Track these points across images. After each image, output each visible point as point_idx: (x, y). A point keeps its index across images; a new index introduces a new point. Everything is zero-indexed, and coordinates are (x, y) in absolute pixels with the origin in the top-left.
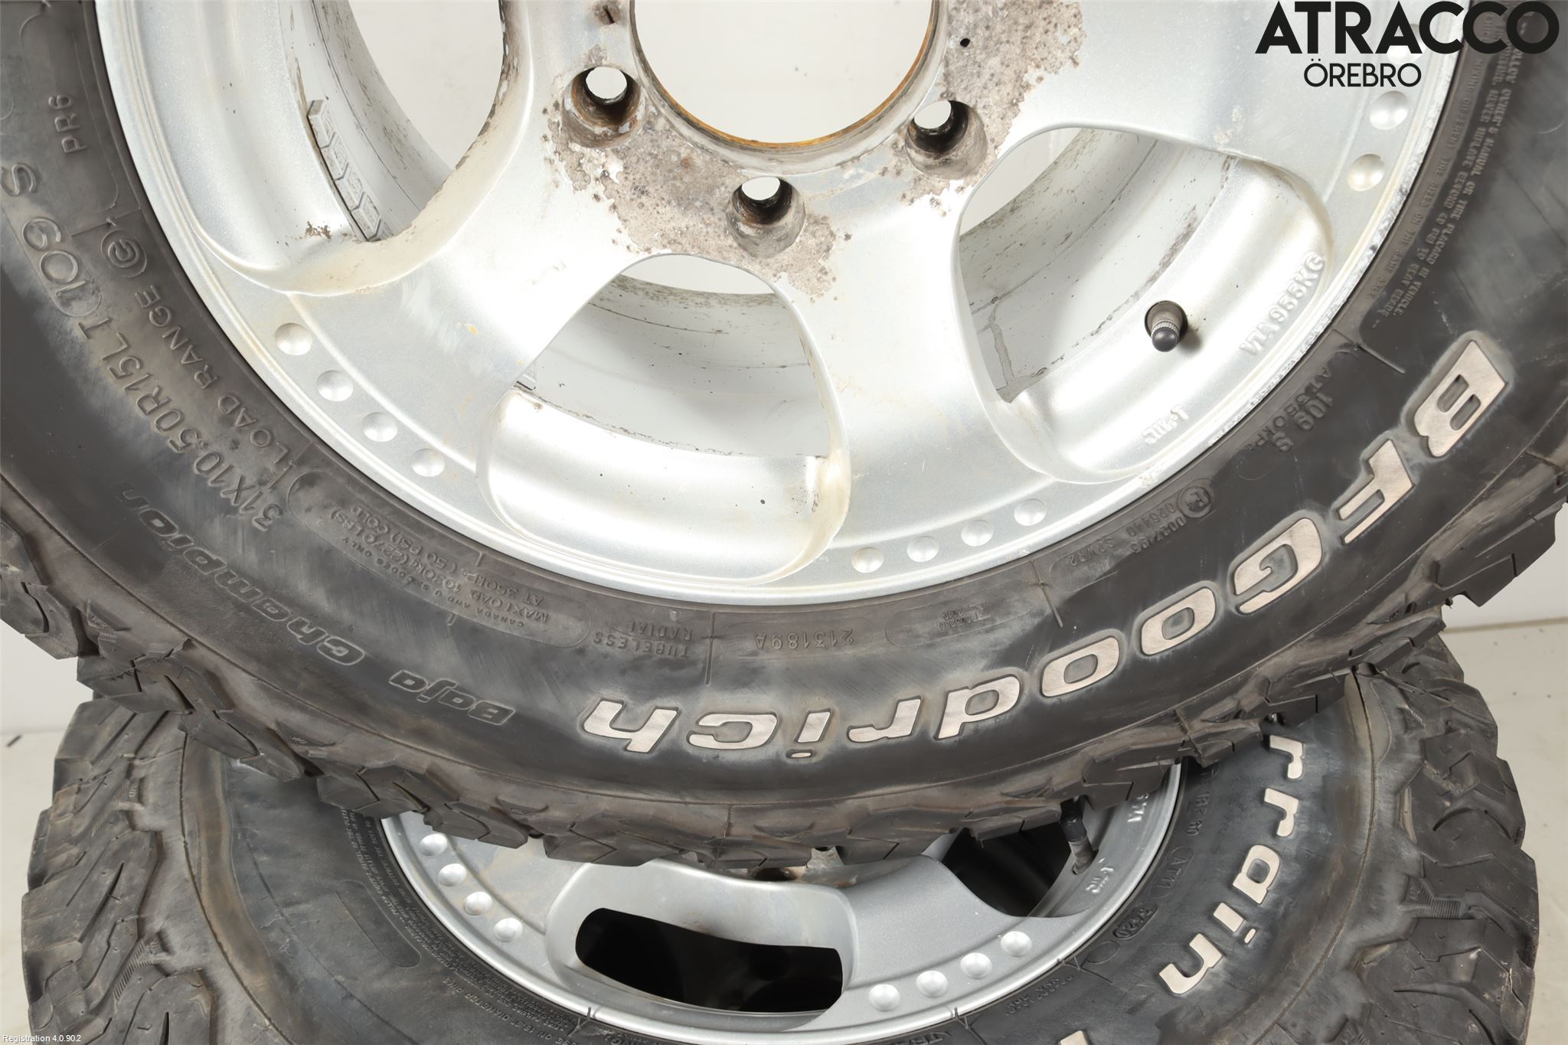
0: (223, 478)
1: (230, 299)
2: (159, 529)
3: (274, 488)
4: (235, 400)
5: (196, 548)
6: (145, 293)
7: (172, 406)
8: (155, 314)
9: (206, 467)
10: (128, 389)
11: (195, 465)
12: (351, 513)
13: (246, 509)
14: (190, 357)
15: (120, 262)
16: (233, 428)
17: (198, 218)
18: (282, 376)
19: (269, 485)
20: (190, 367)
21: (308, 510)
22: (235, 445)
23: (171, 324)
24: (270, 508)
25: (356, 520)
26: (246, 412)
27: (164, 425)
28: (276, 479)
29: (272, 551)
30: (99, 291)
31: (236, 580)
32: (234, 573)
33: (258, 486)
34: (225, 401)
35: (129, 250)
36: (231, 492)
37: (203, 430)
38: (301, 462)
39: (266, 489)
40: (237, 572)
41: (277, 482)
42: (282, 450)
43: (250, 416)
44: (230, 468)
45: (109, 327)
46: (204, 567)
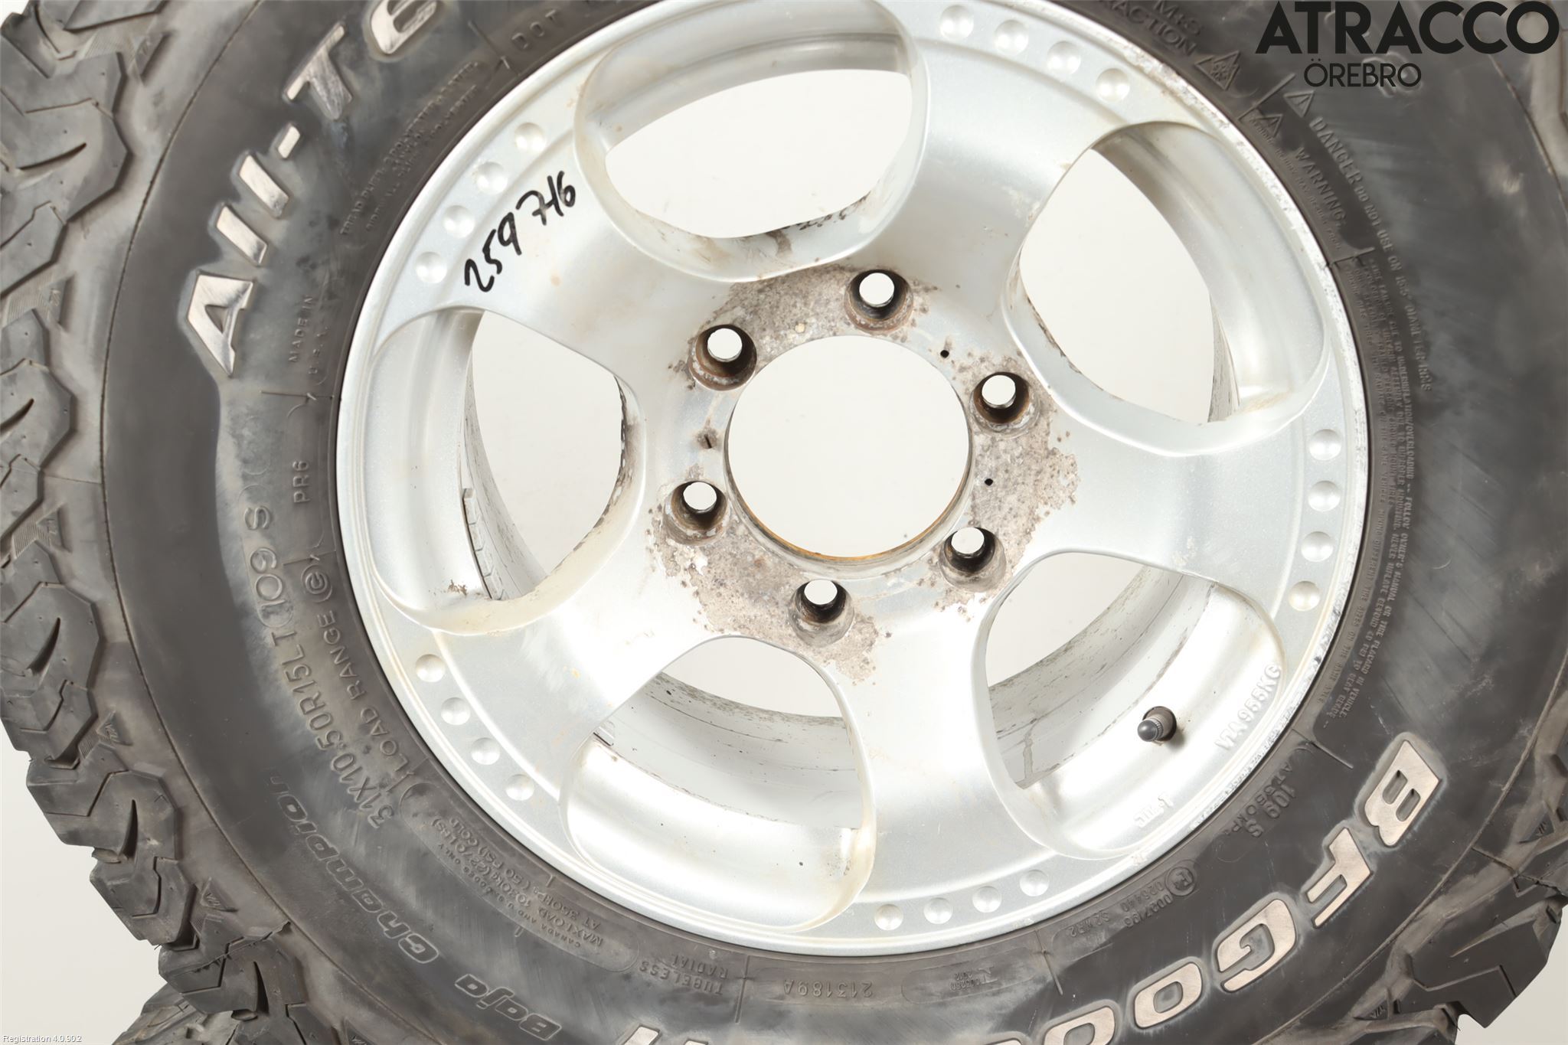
0: (352, 777)
1: (388, 630)
2: (293, 815)
3: (391, 791)
4: (374, 712)
5: (318, 835)
6: (325, 616)
7: (325, 709)
8: (329, 634)
9: (341, 765)
10: (295, 691)
11: (333, 762)
12: (450, 824)
13: (365, 806)
14: (347, 672)
15: (313, 589)
16: (369, 736)
17: (376, 563)
18: (415, 697)
19: (388, 789)
20: (347, 679)
21: (415, 815)
22: (368, 750)
23: (338, 644)
24: (385, 808)
25: (452, 830)
26: (381, 724)
27: (317, 725)
28: (394, 784)
29: (379, 847)
30: (292, 609)
31: (343, 869)
32: (344, 863)
33: (378, 788)
34: (367, 712)
35: (320, 581)
36: (355, 790)
37: (345, 734)
38: (417, 773)
39: (384, 792)
40: (347, 862)
41: (395, 787)
42: (403, 760)
43: (383, 728)
44: (360, 769)
45: (293, 639)
46: (319, 853)
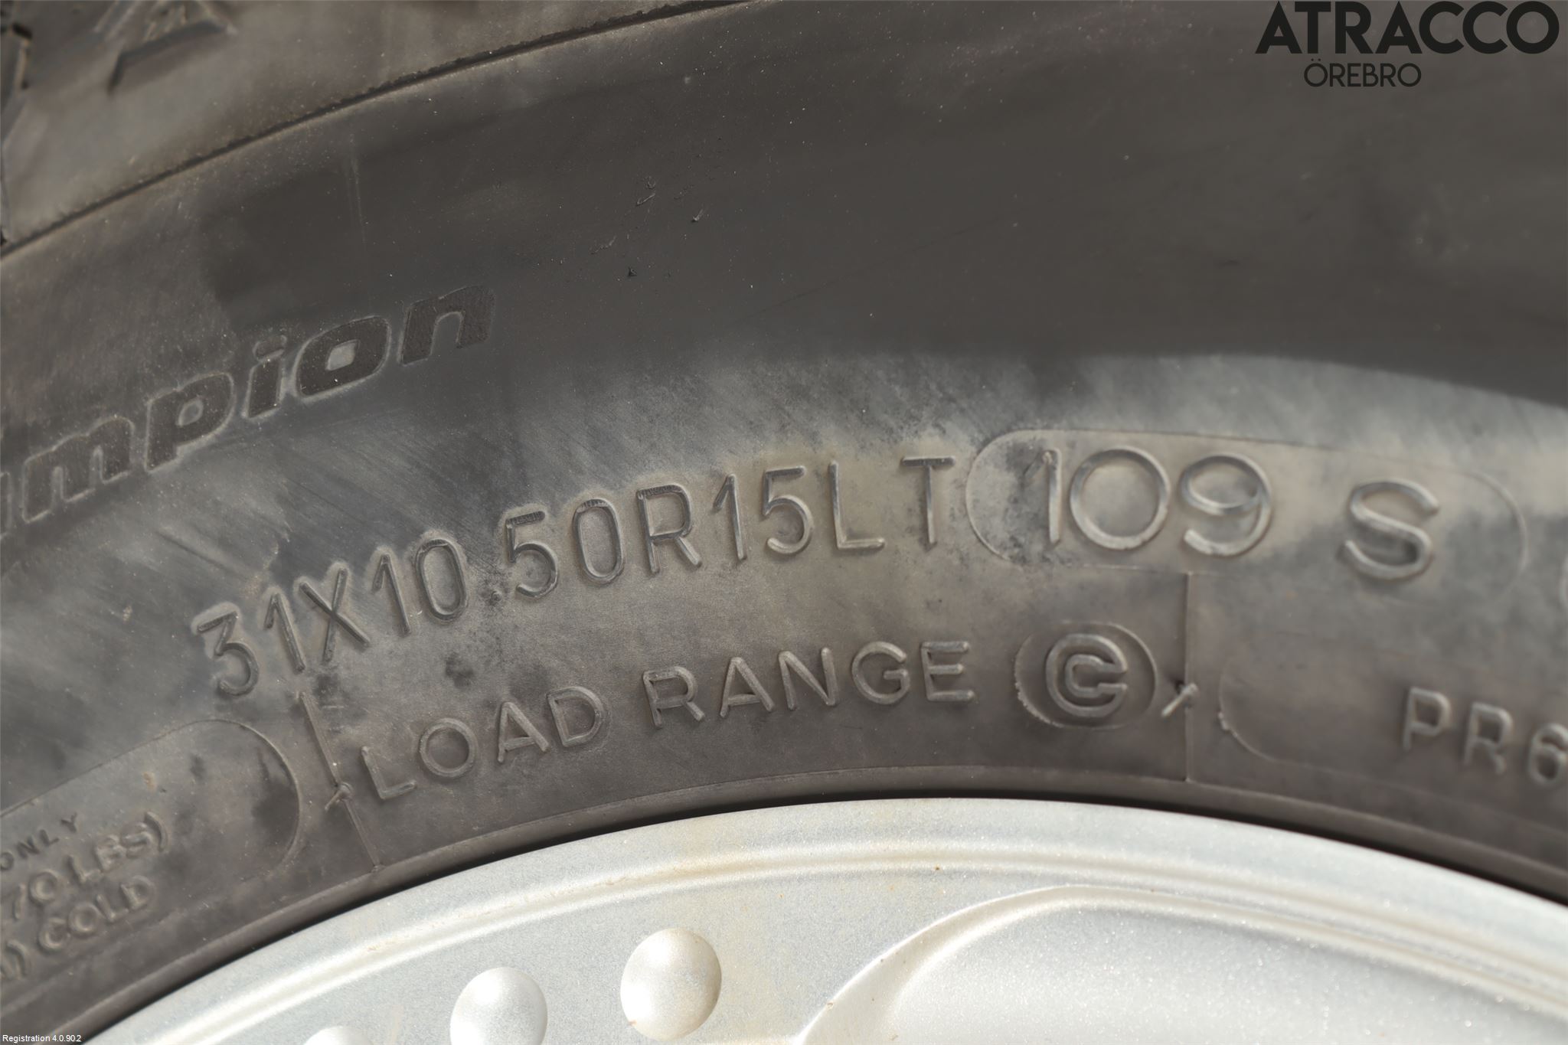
0: (382, 594)
1: (851, 876)
2: (320, 352)
3: (298, 710)
4: (579, 737)
5: (229, 418)
6: (960, 668)
7: (634, 569)
8: (894, 664)
9: (432, 565)
10: (727, 487)
11: (451, 541)
12: (136, 876)
13: (274, 607)
14: (743, 687)
15: (1070, 653)
16: (504, 692)
17: (1101, 913)
18: (588, 894)
19: (311, 703)
20: (714, 672)
21: (198, 768)
22: (459, 675)
23: (849, 685)
24: (249, 672)
25: (113, 877)
26: (535, 747)
27: (590, 523)
28: (321, 727)
29: (127, 613)
30: (1014, 559)
31: (97, 471)
32: (115, 478)
33: (322, 670)
34: (587, 708)
35: (1090, 692)
36: (337, 594)
37: (534, 613)
38: (337, 817)
39: (302, 687)
40: (115, 488)
41: (310, 728)
42: (392, 783)
43: (518, 751)
44: (402, 628)
45: (911, 530)
46: (169, 407)
